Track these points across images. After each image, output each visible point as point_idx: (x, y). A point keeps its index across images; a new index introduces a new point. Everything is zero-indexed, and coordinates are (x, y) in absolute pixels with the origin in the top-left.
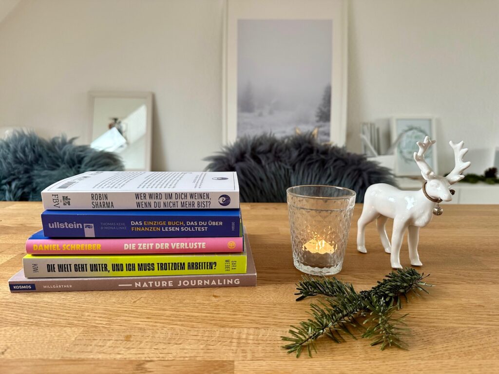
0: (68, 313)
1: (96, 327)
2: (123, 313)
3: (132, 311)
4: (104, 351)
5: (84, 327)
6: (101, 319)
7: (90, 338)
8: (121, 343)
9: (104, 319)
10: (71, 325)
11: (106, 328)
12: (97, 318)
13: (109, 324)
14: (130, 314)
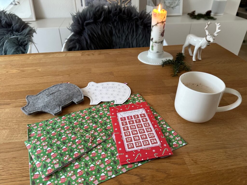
0: (2, 124)
1: (14, 129)
2: (23, 121)
3: (27, 120)
4: (18, 138)
5: (10, 129)
6: (15, 125)
7: (12, 134)
8: (23, 135)
9: (17, 125)
10: (5, 129)
11: (18, 129)
12: (14, 125)
13: (19, 127)
14: (26, 121)
